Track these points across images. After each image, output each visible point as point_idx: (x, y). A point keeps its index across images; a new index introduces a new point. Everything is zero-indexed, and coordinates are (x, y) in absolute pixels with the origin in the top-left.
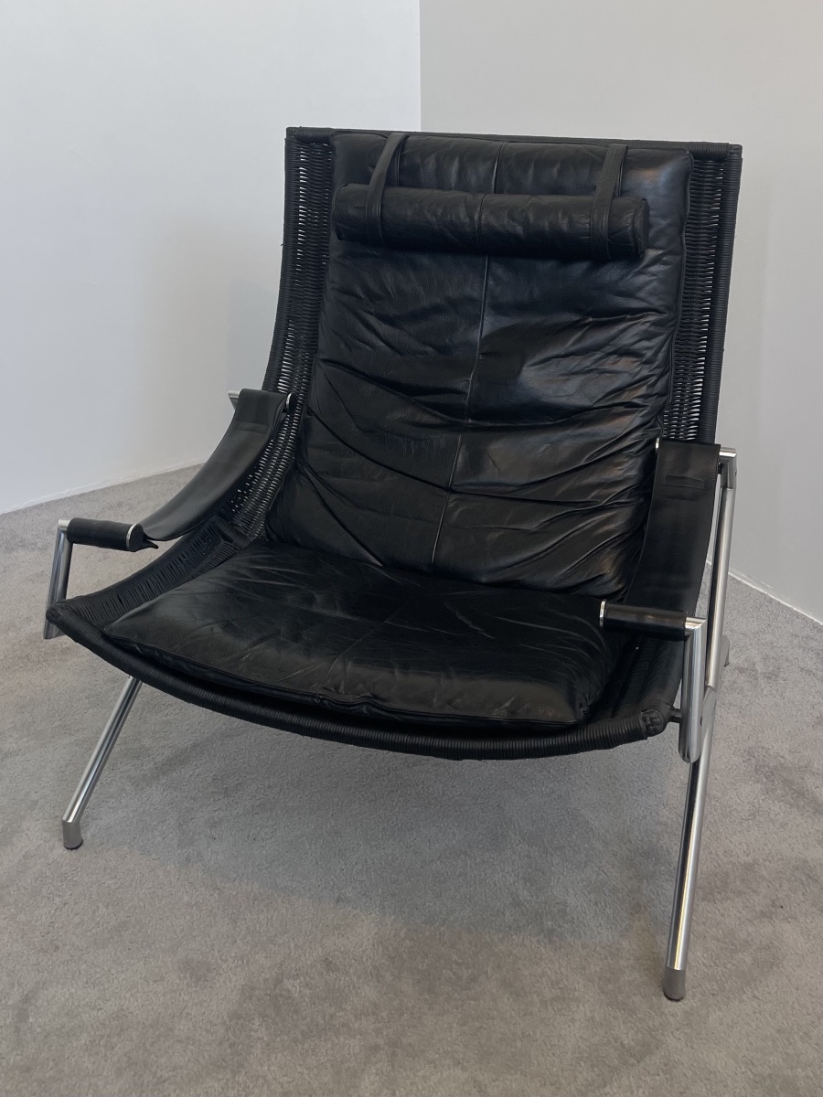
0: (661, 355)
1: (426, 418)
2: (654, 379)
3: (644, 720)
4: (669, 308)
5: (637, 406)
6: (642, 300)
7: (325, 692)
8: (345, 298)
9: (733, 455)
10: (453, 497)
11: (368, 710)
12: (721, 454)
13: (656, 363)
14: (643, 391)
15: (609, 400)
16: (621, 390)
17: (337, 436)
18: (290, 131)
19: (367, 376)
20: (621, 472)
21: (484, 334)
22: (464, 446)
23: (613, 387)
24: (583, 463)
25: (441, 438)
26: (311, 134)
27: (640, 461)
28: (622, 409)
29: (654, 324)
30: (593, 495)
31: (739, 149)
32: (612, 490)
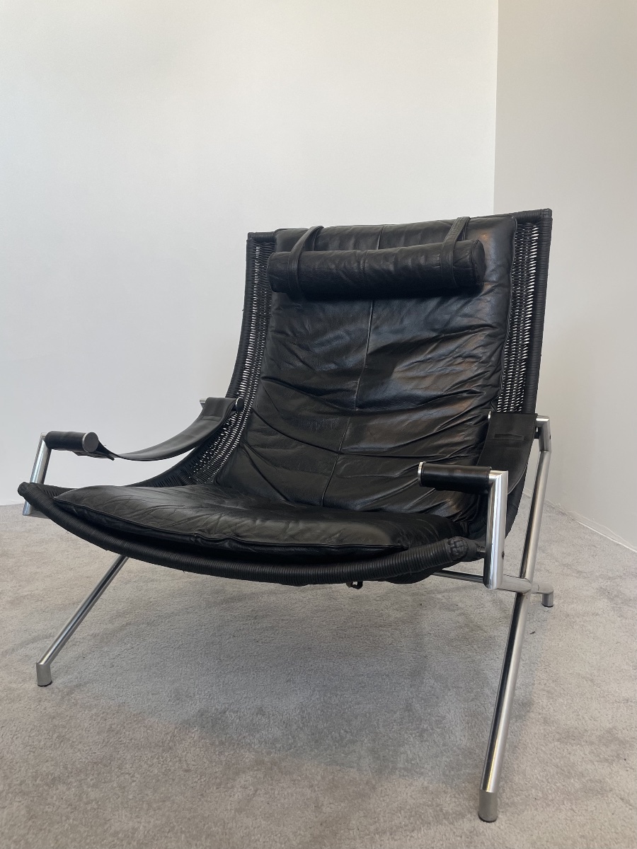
0: (493, 359)
1: (327, 409)
2: (489, 374)
3: (449, 543)
4: (499, 324)
5: (475, 392)
6: (480, 319)
7: (200, 533)
8: (279, 336)
9: (546, 420)
10: (341, 457)
11: (229, 544)
12: (538, 420)
13: (490, 364)
14: (480, 383)
15: (454, 389)
16: (464, 382)
17: (266, 423)
18: (250, 235)
19: (290, 385)
20: (462, 437)
21: (369, 352)
22: (351, 424)
23: (457, 381)
24: (435, 431)
25: (335, 420)
26: (262, 236)
27: (477, 429)
28: (465, 395)
29: (489, 336)
30: (441, 451)
31: (550, 212)
32: (454, 448)
